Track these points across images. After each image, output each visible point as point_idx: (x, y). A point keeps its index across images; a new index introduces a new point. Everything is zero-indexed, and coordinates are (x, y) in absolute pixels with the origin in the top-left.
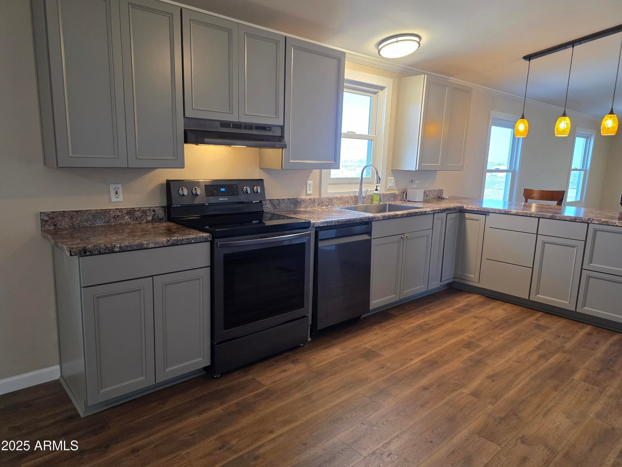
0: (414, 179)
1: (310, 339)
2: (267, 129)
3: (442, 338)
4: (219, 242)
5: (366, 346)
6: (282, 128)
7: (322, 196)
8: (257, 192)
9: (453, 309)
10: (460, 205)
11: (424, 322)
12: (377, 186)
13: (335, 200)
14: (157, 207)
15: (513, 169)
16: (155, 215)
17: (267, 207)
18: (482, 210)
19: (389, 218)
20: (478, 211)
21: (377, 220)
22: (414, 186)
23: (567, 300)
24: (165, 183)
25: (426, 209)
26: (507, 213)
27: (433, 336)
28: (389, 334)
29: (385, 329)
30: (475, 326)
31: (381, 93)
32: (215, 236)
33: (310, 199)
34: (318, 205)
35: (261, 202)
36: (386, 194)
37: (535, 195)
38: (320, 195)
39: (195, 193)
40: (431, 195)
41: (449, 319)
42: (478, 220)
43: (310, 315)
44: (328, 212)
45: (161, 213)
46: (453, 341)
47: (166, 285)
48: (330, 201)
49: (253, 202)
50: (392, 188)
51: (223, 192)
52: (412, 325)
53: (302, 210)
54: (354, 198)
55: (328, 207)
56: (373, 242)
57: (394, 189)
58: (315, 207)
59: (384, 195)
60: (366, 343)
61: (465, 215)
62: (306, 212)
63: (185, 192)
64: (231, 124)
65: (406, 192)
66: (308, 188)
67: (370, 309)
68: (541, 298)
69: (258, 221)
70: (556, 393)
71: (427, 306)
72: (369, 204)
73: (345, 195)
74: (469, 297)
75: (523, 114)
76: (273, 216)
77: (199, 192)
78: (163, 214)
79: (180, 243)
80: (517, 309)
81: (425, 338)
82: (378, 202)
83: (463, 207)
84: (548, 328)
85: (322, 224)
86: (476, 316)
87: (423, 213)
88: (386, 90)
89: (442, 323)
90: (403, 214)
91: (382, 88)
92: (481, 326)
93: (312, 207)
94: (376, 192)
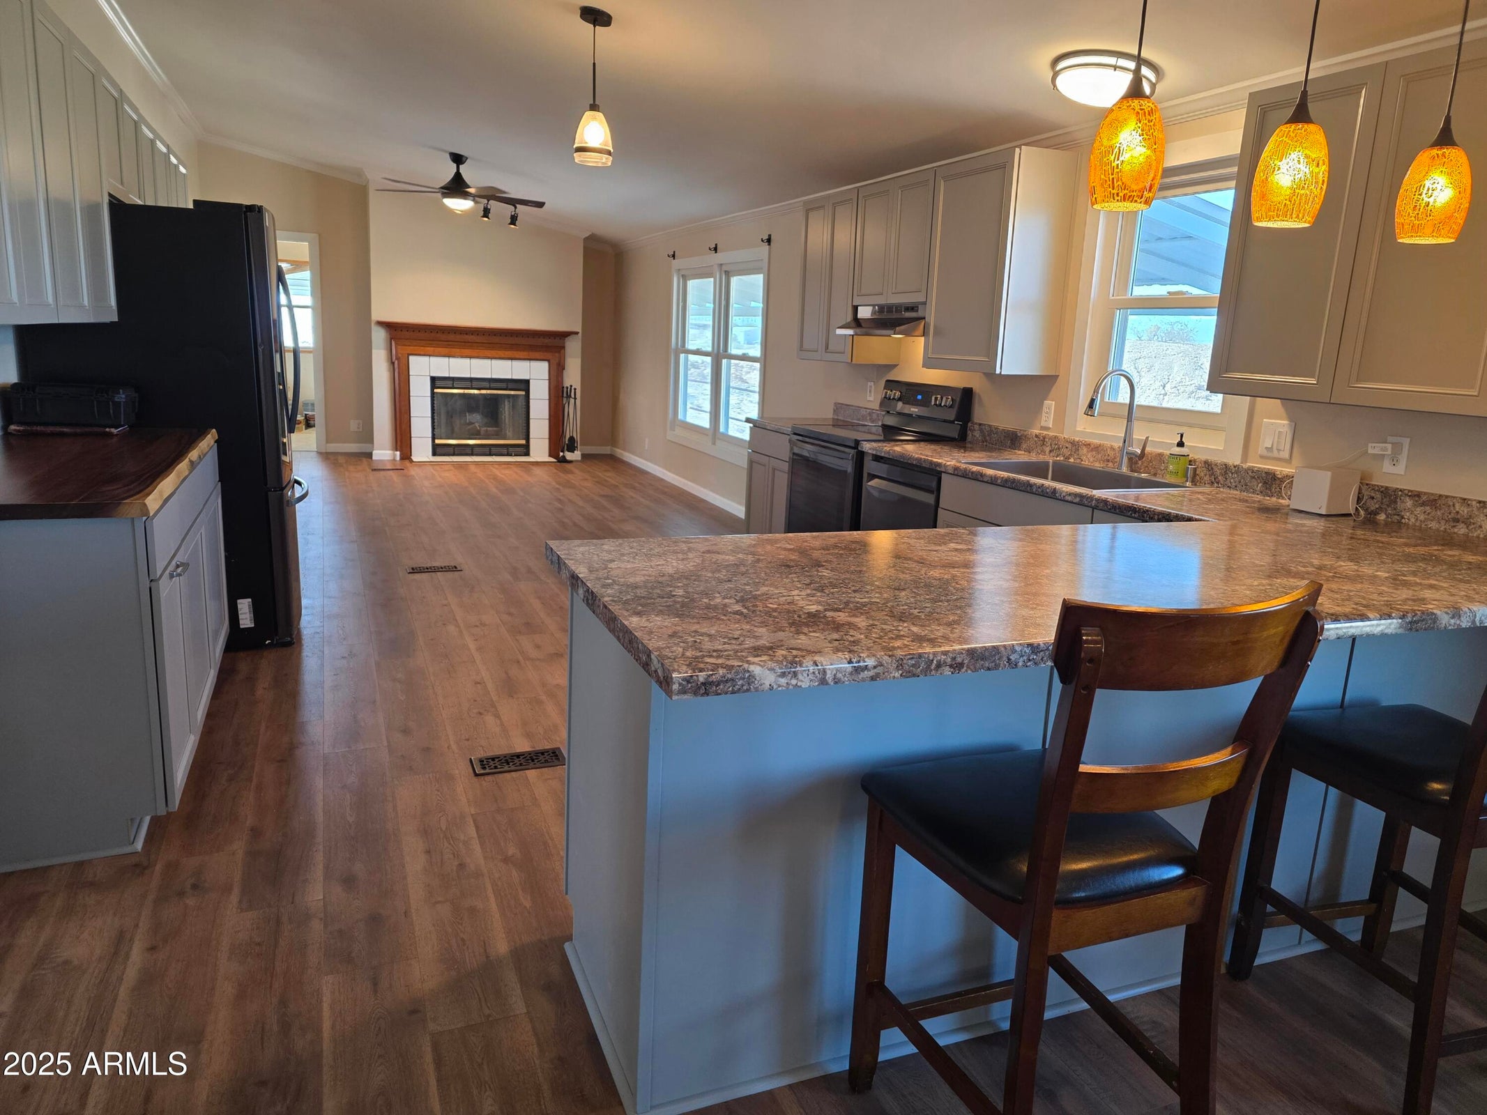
2: (915, 308)
6: (926, 305)
33: (1037, 436)
38: (1062, 432)
48: (1074, 450)
57: (1285, 461)
66: (1044, 415)
77: (897, 396)
93: (1039, 451)
94: (1178, 450)
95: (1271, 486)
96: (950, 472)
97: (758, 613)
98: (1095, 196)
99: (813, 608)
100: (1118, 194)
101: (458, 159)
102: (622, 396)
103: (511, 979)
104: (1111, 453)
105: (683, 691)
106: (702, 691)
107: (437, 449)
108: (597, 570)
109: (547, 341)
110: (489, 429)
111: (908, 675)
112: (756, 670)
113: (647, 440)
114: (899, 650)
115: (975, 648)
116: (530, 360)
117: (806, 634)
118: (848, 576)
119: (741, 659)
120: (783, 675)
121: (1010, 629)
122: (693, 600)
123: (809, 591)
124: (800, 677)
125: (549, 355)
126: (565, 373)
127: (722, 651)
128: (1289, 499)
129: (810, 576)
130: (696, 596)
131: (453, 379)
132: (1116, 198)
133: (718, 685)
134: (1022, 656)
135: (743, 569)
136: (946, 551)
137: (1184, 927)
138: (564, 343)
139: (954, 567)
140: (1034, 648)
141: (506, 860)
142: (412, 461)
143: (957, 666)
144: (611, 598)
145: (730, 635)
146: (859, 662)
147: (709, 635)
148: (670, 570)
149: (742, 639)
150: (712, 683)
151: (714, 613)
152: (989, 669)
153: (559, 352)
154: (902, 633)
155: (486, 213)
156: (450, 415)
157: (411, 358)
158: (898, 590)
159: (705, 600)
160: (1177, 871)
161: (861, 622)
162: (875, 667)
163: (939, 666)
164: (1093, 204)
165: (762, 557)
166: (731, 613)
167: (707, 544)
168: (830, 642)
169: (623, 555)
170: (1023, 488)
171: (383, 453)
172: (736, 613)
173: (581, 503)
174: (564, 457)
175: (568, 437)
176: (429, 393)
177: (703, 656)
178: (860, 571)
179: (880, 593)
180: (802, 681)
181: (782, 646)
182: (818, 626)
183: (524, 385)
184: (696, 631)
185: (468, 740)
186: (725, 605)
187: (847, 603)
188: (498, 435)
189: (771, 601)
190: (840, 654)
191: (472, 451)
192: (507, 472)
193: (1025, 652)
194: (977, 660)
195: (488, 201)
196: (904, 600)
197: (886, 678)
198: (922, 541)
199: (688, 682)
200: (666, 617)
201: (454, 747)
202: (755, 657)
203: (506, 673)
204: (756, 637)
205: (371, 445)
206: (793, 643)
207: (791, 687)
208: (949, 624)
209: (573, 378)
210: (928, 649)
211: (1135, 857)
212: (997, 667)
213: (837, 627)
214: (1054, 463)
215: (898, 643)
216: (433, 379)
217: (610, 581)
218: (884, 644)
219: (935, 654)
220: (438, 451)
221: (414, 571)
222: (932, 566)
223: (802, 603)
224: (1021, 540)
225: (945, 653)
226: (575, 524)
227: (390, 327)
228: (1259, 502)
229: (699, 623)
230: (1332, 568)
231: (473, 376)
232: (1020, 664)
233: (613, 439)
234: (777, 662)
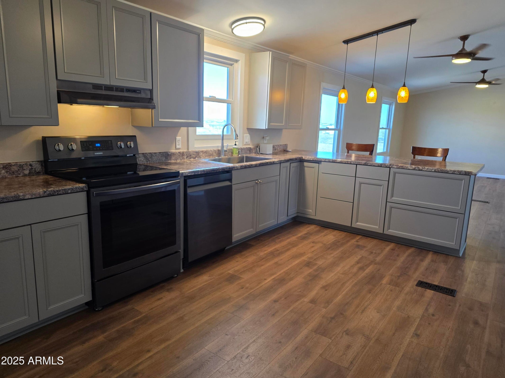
0: (265, 136)
1: (182, 271)
2: (137, 91)
3: (289, 260)
4: (94, 191)
5: (229, 272)
6: (151, 91)
7: (190, 150)
8: (131, 147)
9: (297, 237)
10: (300, 156)
11: (275, 249)
12: (236, 142)
13: (201, 154)
14: (34, 161)
15: (339, 128)
16: (32, 169)
17: (141, 160)
18: (316, 160)
19: (246, 167)
20: (313, 160)
21: (236, 169)
22: (265, 142)
23: (377, 226)
24: (41, 139)
25: (275, 160)
26: (334, 161)
27: (281, 260)
28: (248, 261)
29: (245, 256)
30: (313, 249)
31: (235, 65)
32: (90, 187)
33: (179, 153)
34: (187, 157)
35: (134, 155)
36: (244, 148)
37: (354, 147)
38: (188, 149)
39: (71, 149)
40: (278, 149)
41: (294, 245)
42: (314, 168)
43: (181, 251)
44: (196, 163)
45: (38, 167)
46: (297, 261)
47: (44, 232)
48: (197, 154)
49: (128, 155)
50: (248, 143)
51: (98, 147)
52: (266, 252)
53: (172, 162)
54: (217, 151)
55: (196, 159)
56: (234, 187)
57: (249, 144)
58: (184, 159)
59: (242, 149)
60: (229, 270)
61: (303, 164)
62: (176, 164)
63: (62, 147)
64: (103, 87)
65: (259, 147)
66: (177, 143)
67: (233, 241)
68: (360, 225)
69: (133, 172)
70: (370, 295)
71: (277, 236)
72: (230, 156)
73: (209, 149)
74: (308, 227)
75: (344, 85)
76: (147, 168)
77: (75, 147)
78: (40, 168)
79: (56, 194)
80: (342, 235)
81: (276, 262)
82: (236, 154)
83: (302, 157)
84: (364, 247)
85: (189, 173)
86: (314, 242)
87: (272, 163)
88: (240, 62)
89: (289, 249)
90: (257, 164)
91: (237, 61)
92: (317, 249)
94: (235, 146)
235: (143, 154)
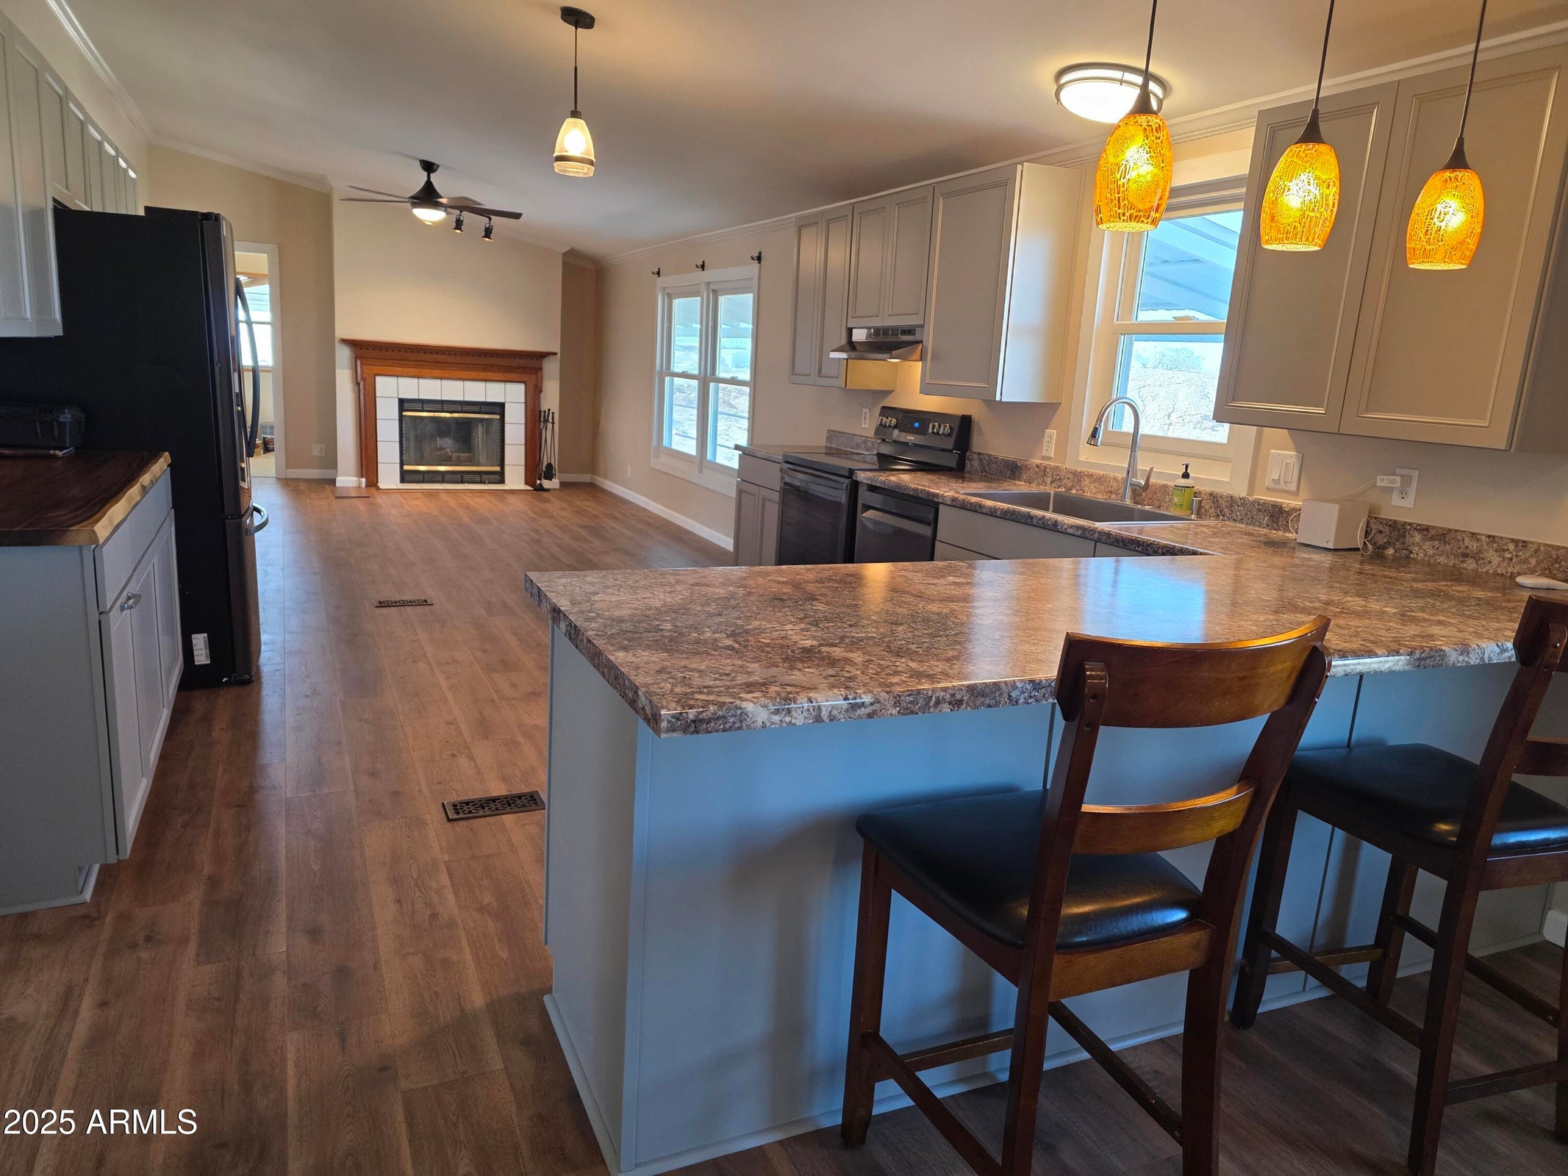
2: (912, 332)
6: (923, 328)
38: (1064, 462)
47: (765, 499)
66: (1045, 444)
79: (770, 460)
93: (1040, 482)
94: (1183, 482)
95: (1278, 519)
96: (948, 503)
97: (750, 648)
98: (1100, 216)
99: (808, 643)
100: (1124, 215)
101: (429, 167)
102: (603, 421)
103: (488, 1036)
104: (1115, 485)
105: (672, 729)
106: (692, 729)
107: (405, 477)
108: (580, 603)
109: (523, 362)
110: (461, 454)
111: (906, 712)
112: (749, 707)
113: (629, 468)
114: (897, 687)
115: (975, 685)
116: (505, 381)
117: (800, 670)
118: (843, 609)
119: (733, 695)
120: (777, 712)
121: (1010, 665)
122: (681, 634)
123: (803, 626)
124: (794, 713)
125: (525, 377)
126: (541, 394)
127: (713, 687)
128: (1297, 533)
129: (803, 610)
130: (685, 630)
131: (423, 401)
132: (1122, 218)
133: (709, 722)
134: (1023, 693)
135: (733, 602)
136: (944, 585)
137: (1187, 972)
138: (541, 364)
139: (952, 601)
140: (1036, 685)
141: (481, 909)
142: (378, 488)
143: (956, 704)
144: (595, 632)
145: (721, 671)
146: (855, 699)
147: (700, 671)
148: (658, 604)
149: (733, 675)
150: (702, 721)
151: (704, 648)
152: (989, 706)
153: (536, 373)
154: (899, 669)
155: (459, 224)
156: (419, 440)
157: (378, 379)
158: (896, 624)
159: (694, 635)
160: (1180, 915)
161: (858, 657)
162: (872, 704)
163: (938, 703)
164: (1098, 224)
165: (753, 591)
166: (721, 647)
167: (696, 576)
168: (825, 678)
169: (607, 587)
170: (1023, 521)
171: (348, 479)
172: (729, 648)
173: (559, 534)
174: (541, 484)
175: (545, 464)
176: (397, 417)
177: (693, 693)
178: (856, 605)
179: (877, 628)
180: (796, 718)
181: (775, 682)
182: (813, 661)
183: (499, 408)
184: (685, 667)
185: (440, 783)
186: (715, 640)
187: (842, 638)
188: (470, 462)
189: (763, 635)
190: (836, 691)
191: (443, 479)
192: (481, 500)
193: (1026, 689)
194: (977, 697)
195: (461, 212)
196: (901, 635)
197: (883, 714)
198: (920, 575)
199: (678, 719)
200: (654, 652)
201: (425, 790)
202: (748, 693)
203: (481, 713)
204: (748, 673)
205: (334, 471)
206: (787, 679)
207: (784, 725)
208: (948, 660)
209: (551, 400)
210: (926, 686)
211: (1138, 900)
212: (997, 704)
213: (833, 662)
214: (1057, 495)
215: (895, 680)
216: (402, 402)
217: (594, 614)
218: (881, 680)
219: (933, 690)
220: (406, 478)
221: (382, 605)
222: (930, 600)
223: (795, 638)
224: (1021, 573)
225: (944, 689)
226: (553, 557)
227: (354, 344)
228: (1265, 535)
229: (688, 658)
230: (1338, 604)
231: (444, 398)
232: (1021, 701)
233: (593, 467)
234: (770, 698)
235: (979, 454)
